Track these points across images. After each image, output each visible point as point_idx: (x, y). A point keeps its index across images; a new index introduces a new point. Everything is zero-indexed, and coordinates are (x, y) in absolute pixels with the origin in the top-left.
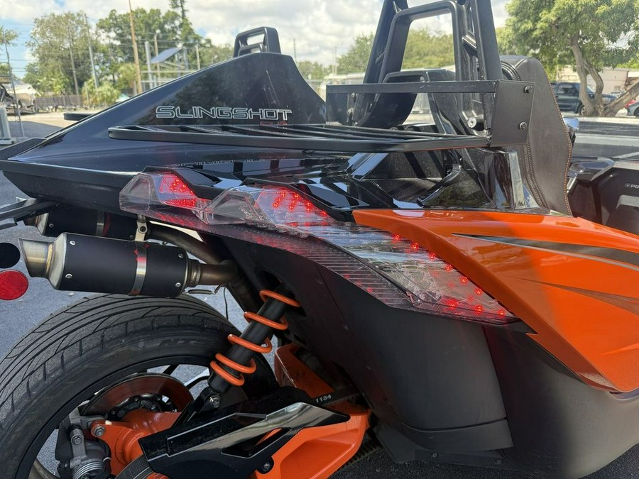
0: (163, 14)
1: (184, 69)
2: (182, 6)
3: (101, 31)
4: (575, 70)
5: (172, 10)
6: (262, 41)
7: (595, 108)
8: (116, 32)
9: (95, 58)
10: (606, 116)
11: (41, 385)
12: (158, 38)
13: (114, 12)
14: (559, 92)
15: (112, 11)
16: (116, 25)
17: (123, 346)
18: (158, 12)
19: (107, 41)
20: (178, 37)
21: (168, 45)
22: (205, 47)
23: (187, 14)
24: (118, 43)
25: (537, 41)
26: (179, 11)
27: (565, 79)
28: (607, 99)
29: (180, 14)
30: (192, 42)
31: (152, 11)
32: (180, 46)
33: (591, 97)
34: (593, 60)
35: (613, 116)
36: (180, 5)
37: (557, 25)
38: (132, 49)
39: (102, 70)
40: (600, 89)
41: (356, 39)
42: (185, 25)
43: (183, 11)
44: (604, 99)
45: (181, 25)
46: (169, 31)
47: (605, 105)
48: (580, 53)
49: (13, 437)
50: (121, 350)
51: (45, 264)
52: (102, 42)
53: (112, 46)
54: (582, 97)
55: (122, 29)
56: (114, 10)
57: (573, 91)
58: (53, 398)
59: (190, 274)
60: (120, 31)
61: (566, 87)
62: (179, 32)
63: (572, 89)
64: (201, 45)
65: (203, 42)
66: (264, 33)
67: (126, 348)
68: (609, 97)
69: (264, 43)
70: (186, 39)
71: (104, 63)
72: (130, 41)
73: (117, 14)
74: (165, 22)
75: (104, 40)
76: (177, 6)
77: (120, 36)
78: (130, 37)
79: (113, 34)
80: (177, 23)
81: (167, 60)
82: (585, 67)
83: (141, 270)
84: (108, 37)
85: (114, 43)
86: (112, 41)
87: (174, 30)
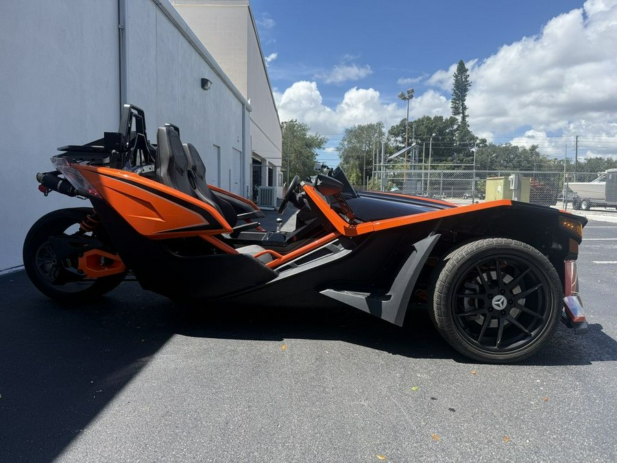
0: (445, 119)
2: (463, 113)
3: (391, 137)
5: (452, 117)
8: (402, 137)
13: (405, 120)
16: (403, 132)
18: (441, 118)
19: (395, 144)
20: (455, 137)
23: (467, 119)
26: (459, 118)
31: (436, 117)
36: (462, 111)
42: (463, 127)
43: (464, 118)
45: (459, 128)
46: (448, 134)
52: (391, 145)
62: (457, 134)
64: (477, 145)
65: (478, 142)
74: (446, 127)
76: (459, 113)
79: (400, 138)
80: (455, 127)
84: (396, 141)
85: (400, 145)
86: (398, 144)
87: (452, 133)
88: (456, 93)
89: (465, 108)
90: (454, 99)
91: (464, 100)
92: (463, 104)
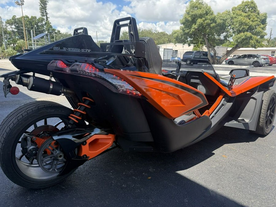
0: (37, 18)
1: (48, 42)
2: (46, 16)
3: (8, 25)
4: (206, 46)
5: (41, 17)
6: (82, 31)
7: (214, 61)
8: (15, 26)
9: (5, 36)
10: (217, 64)
11: (22, 119)
12: (35, 29)
13: (15, 17)
14: (201, 55)
15: (14, 16)
16: (15, 22)
17: (44, 110)
18: (35, 17)
19: (11, 29)
20: (44, 29)
21: (40, 32)
22: (57, 34)
23: (49, 19)
24: (16, 30)
25: (191, 35)
26: (45, 18)
27: (204, 50)
28: (218, 58)
29: (46, 19)
30: (51, 31)
31: (32, 17)
32: (46, 32)
33: (212, 57)
34: (212, 43)
35: (220, 64)
36: (45, 15)
37: (198, 30)
38: (23, 33)
39: (8, 42)
40: (215, 54)
41: (123, 32)
42: (48, 23)
43: (47, 18)
44: (217, 58)
45: (46, 24)
46: (41, 26)
47: (217, 60)
48: (207, 40)
49: (14, 132)
50: (43, 111)
51: (27, 83)
52: (8, 29)
53: (13, 31)
54: (209, 57)
55: (18, 24)
56: (15, 16)
57: (206, 55)
58: (25, 122)
59: (63, 90)
60: (17, 25)
61: (204, 53)
62: (45, 27)
63: (206, 54)
64: (55, 33)
65: (56, 31)
66: (83, 29)
67: (45, 110)
68: (219, 57)
69: (83, 32)
70: (49, 30)
71: (9, 39)
72: (22, 30)
73: (16, 18)
74: (38, 22)
75: (9, 29)
76: (44, 16)
77: (17, 27)
78: (22, 28)
79: (13, 26)
80: (44, 23)
81: (40, 38)
82: (209, 46)
83: (51, 87)
84: (12, 28)
85: (14, 30)
86: (13, 29)
87: (42, 26)
88: (41, 5)
89: (47, 14)
90: (41, 8)
91: (46, 9)
92: (46, 11)
